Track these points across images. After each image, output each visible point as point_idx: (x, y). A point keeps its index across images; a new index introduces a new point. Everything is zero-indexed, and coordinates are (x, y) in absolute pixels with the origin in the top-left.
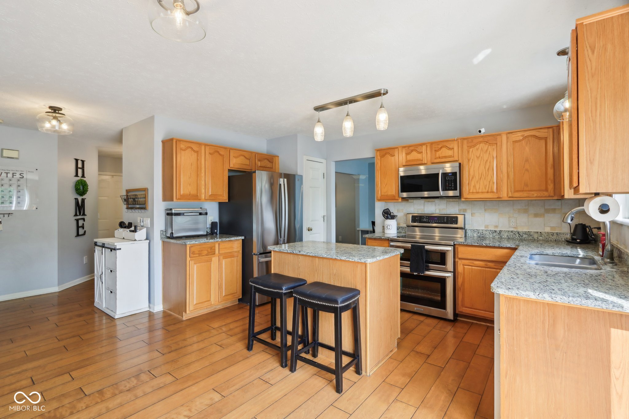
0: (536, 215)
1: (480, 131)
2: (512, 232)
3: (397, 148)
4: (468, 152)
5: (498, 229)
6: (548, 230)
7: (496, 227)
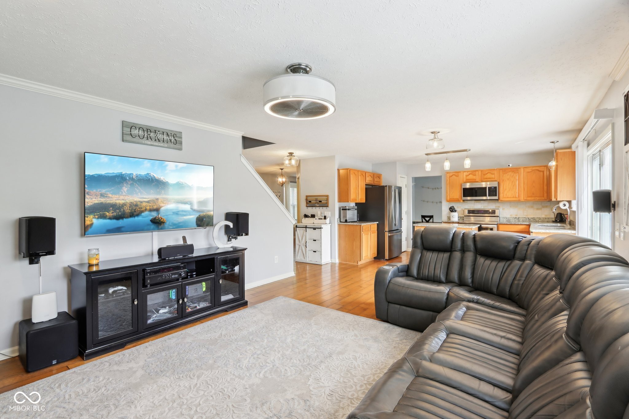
0: (538, 209)
1: (509, 166)
2: (525, 218)
3: (460, 172)
4: (503, 176)
5: (517, 217)
6: (543, 216)
7: (516, 215)
